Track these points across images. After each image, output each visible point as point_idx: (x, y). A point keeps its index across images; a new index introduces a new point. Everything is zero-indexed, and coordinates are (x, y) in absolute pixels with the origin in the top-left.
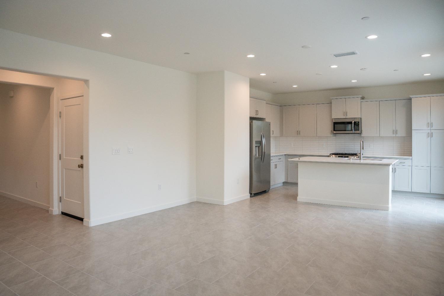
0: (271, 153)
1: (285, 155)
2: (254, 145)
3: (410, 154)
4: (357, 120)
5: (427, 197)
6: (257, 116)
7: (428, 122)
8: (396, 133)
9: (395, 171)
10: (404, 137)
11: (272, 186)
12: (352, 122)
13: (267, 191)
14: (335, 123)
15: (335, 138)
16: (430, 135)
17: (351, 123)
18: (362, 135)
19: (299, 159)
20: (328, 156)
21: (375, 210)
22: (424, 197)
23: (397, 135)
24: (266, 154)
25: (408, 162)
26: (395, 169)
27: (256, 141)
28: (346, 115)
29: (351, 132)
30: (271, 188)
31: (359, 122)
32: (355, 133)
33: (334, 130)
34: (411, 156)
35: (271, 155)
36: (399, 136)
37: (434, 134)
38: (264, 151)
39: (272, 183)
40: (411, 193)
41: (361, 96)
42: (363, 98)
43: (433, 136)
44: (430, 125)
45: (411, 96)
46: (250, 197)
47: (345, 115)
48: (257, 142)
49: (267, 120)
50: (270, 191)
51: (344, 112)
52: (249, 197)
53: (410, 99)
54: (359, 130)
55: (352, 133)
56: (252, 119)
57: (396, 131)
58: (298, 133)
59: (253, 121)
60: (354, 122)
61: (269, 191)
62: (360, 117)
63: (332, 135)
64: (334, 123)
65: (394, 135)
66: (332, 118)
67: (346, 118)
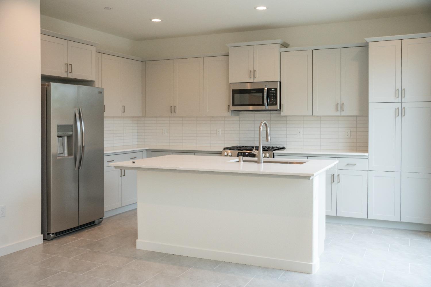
0: (105, 149)
1: (147, 150)
2: (54, 132)
3: (365, 149)
4: (271, 86)
5: (394, 229)
6: (70, 76)
7: (397, 89)
8: (342, 109)
9: (338, 181)
10: (356, 116)
11: (106, 212)
12: (264, 89)
13: (96, 222)
14: (234, 92)
15: (237, 118)
16: (401, 112)
17: (261, 91)
18: (282, 114)
19: (133, 162)
20: (220, 153)
21: (284, 272)
22: (391, 229)
23: (343, 114)
24: (86, 149)
25: (361, 164)
26: (338, 177)
27: (58, 126)
28: (254, 77)
29: (262, 107)
30: (106, 216)
31: (276, 89)
32: (269, 109)
33: (233, 105)
34: (367, 151)
35: (105, 152)
36: (347, 114)
37: (407, 110)
38: (79, 143)
39: (107, 207)
40: (368, 220)
41: (280, 41)
42: (285, 45)
43: (405, 115)
44: (401, 93)
45: (368, 39)
46: (44, 239)
47: (252, 76)
48: (60, 127)
49: (98, 85)
50: (103, 222)
51: (251, 71)
52: (41, 241)
53: (366, 46)
54: (276, 104)
55: (264, 109)
56: (46, 80)
57: (342, 105)
58: (173, 110)
59: (52, 83)
60: (268, 89)
61: (101, 222)
62: (278, 79)
63: (230, 114)
64: (233, 90)
65: (338, 113)
66: (230, 82)
67: (254, 81)
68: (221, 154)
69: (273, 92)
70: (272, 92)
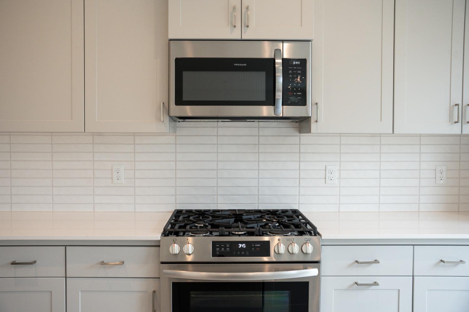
4: (291, 54)
8: (464, 118)
12: (274, 60)
17: (269, 64)
28: (245, 25)
29: (266, 111)
31: (303, 62)
32: (287, 115)
33: (179, 101)
47: (238, 23)
57: (465, 109)
60: (284, 62)
63: (165, 126)
64: (178, 60)
65: (457, 129)
66: (171, 36)
67: (244, 38)
68: (159, 246)
69: (297, 70)
70: (293, 70)
